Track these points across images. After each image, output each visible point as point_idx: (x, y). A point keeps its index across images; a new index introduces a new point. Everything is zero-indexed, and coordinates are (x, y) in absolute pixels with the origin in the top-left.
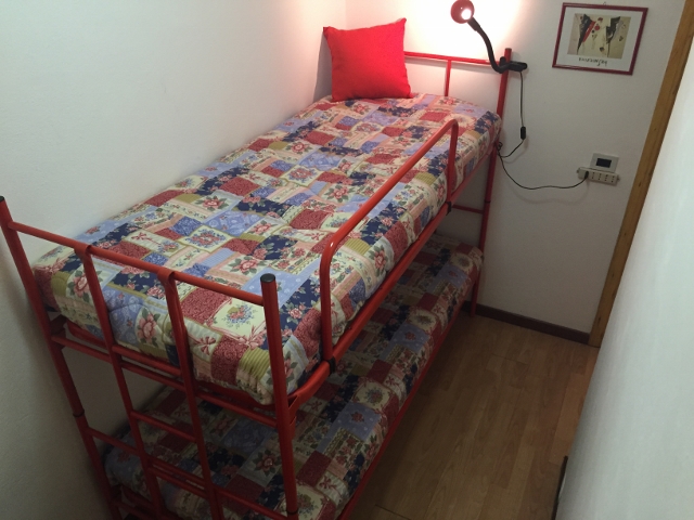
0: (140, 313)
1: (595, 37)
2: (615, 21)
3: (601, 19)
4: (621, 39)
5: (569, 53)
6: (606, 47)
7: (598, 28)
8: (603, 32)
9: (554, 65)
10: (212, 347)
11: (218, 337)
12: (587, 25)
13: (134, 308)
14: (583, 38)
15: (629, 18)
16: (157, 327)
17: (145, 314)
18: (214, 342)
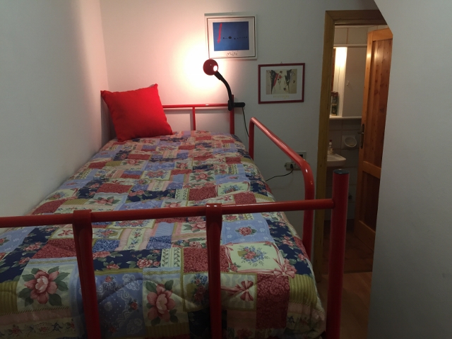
0: (144, 289)
1: (279, 82)
2: (289, 72)
3: (281, 72)
4: (294, 82)
5: (267, 94)
6: (287, 87)
7: (280, 77)
8: (283, 79)
9: (260, 102)
10: (252, 291)
11: (253, 278)
12: (274, 76)
13: (132, 286)
14: (273, 84)
15: (296, 70)
16: (173, 296)
17: (151, 287)
18: (252, 284)
